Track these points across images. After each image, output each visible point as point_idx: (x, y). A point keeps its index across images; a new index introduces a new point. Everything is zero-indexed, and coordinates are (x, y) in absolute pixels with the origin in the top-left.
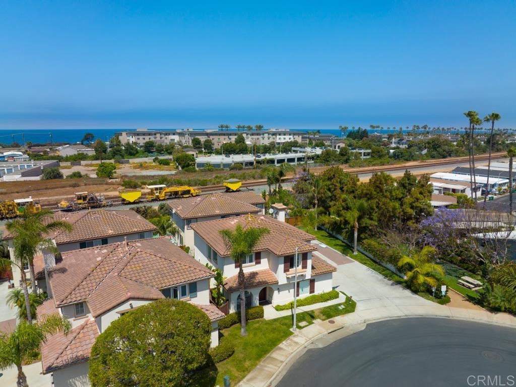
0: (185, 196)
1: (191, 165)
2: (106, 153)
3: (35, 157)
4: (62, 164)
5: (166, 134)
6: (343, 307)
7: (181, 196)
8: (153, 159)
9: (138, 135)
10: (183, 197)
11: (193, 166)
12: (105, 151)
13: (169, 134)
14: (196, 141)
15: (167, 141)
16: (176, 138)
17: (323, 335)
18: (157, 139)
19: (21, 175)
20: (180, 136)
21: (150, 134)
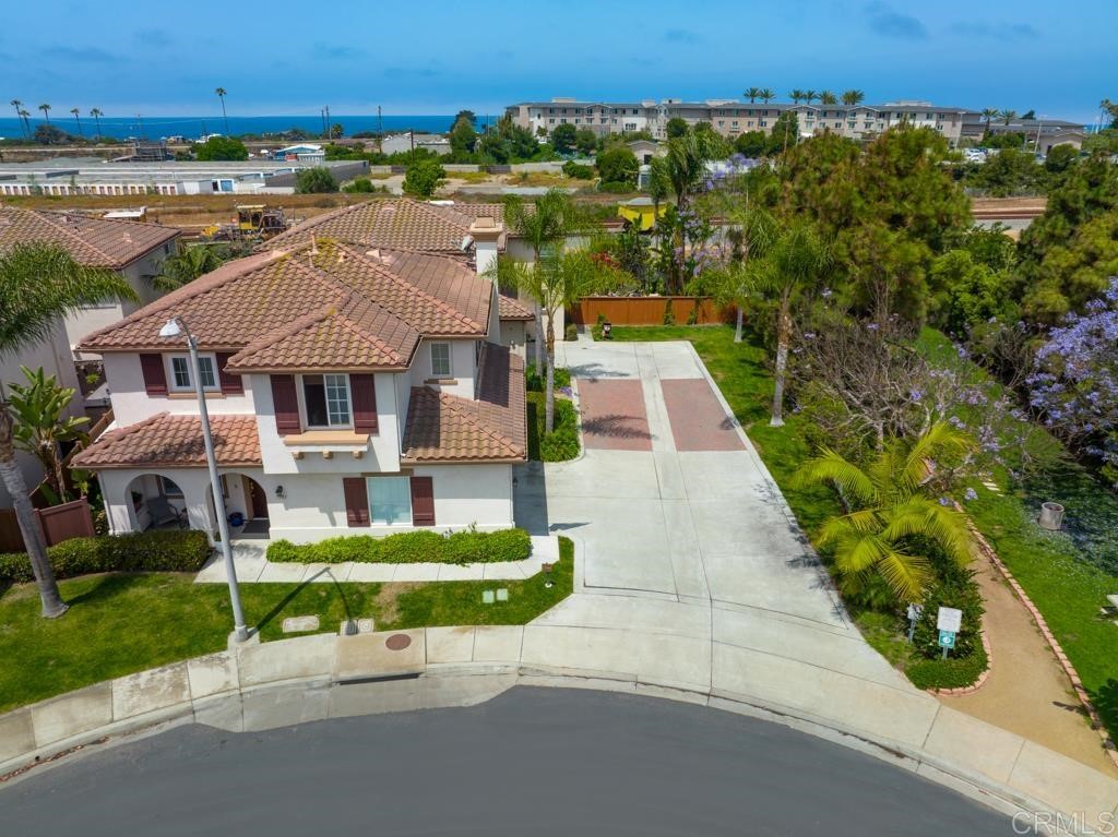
1: (628, 178)
2: (472, 151)
3: (336, 154)
4: (376, 170)
5: (615, 112)
6: (503, 595)
8: (563, 166)
9: (552, 111)
11: (632, 181)
12: (470, 147)
13: (624, 112)
14: (677, 127)
15: (617, 129)
16: (640, 122)
17: (308, 684)
18: (594, 123)
19: (264, 185)
20: (648, 117)
21: (578, 110)
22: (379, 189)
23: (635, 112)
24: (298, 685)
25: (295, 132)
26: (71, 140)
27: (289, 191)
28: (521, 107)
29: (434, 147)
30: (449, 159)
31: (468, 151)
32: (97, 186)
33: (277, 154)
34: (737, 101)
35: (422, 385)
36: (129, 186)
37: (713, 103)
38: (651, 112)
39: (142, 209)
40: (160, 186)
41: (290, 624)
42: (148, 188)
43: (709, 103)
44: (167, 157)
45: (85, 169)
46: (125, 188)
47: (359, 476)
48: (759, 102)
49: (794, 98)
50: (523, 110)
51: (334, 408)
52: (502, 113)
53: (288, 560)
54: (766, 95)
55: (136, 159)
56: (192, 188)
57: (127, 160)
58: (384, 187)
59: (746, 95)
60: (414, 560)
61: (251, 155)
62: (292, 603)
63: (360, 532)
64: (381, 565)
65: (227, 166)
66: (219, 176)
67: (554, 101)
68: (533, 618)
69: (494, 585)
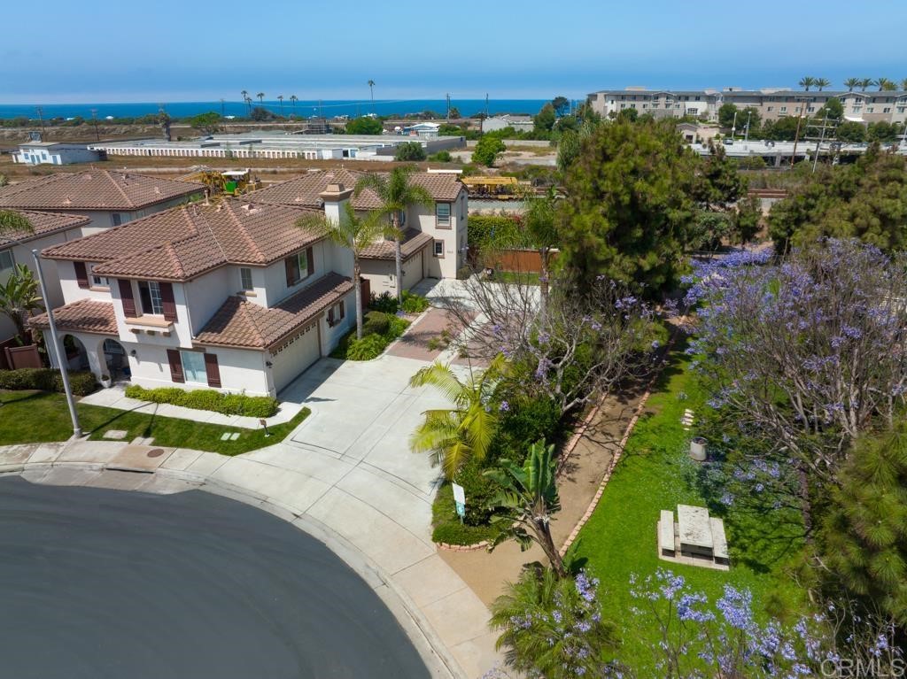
0: (500, 197)
2: (550, 130)
3: (447, 131)
4: (470, 143)
5: (679, 98)
6: (235, 436)
7: (494, 197)
9: (623, 97)
10: (497, 199)
12: (549, 127)
13: (687, 98)
14: (728, 112)
15: (679, 113)
16: (701, 107)
17: (90, 467)
18: (659, 107)
19: (375, 153)
20: (708, 103)
21: (646, 97)
22: (455, 159)
23: (698, 99)
24: (85, 466)
25: (427, 113)
26: (274, 117)
27: (390, 158)
28: (599, 94)
29: (522, 127)
30: (530, 136)
31: (547, 130)
32: (266, 151)
33: (405, 130)
34: (789, 89)
35: (236, 295)
36: (286, 152)
37: (766, 91)
38: (711, 99)
39: (247, 170)
40: (306, 152)
41: (111, 434)
42: (298, 154)
43: (762, 91)
44: (329, 131)
45: (267, 139)
46: (283, 153)
47: (175, 349)
48: (813, 89)
49: (849, 85)
50: (601, 97)
51: (155, 304)
52: (585, 98)
53: (134, 397)
54: (821, 84)
55: (307, 133)
56: (327, 155)
57: (302, 133)
58: (459, 158)
59: (801, 84)
60: (202, 408)
61: (384, 131)
62: (116, 422)
63: (178, 386)
64: (183, 408)
65: (365, 138)
66: (350, 146)
67: (627, 90)
68: (241, 453)
69: (233, 430)
